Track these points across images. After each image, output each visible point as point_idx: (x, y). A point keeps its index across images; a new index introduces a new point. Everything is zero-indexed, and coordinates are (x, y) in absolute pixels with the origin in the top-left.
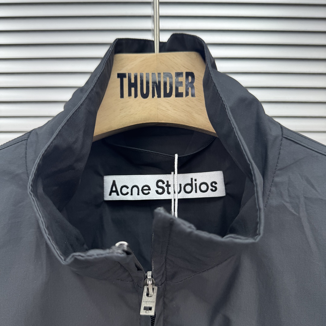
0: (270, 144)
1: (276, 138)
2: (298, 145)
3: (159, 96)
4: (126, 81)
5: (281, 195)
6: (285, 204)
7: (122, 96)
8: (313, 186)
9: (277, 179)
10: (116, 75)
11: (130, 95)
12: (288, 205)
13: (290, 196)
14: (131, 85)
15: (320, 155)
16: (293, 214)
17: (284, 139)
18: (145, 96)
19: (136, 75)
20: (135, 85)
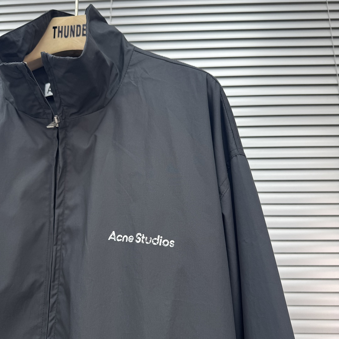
0: (125, 53)
1: (129, 51)
2: (141, 54)
3: (74, 36)
4: (57, 30)
5: (130, 77)
6: (131, 81)
7: (54, 37)
8: (147, 73)
9: (128, 71)
10: (52, 28)
11: (58, 36)
12: (133, 82)
13: (134, 78)
14: (59, 32)
15: (152, 58)
16: (135, 86)
17: (134, 51)
18: (66, 37)
19: (62, 27)
20: (61, 32)
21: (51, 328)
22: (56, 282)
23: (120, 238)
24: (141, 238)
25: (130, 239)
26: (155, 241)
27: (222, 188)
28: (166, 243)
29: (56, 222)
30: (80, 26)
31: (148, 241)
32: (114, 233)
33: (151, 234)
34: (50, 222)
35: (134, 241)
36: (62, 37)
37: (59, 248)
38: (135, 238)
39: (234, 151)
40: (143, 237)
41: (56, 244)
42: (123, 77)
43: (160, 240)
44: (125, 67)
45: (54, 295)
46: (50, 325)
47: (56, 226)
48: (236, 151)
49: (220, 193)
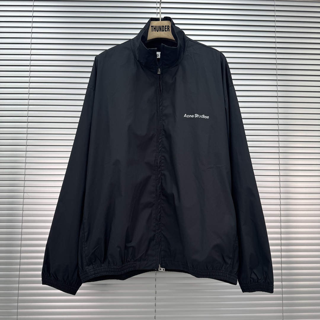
1: (187, 40)
3: (161, 31)
4: (153, 27)
5: (188, 52)
6: (189, 54)
7: (152, 31)
8: (195, 51)
10: (151, 26)
11: (154, 31)
13: (190, 52)
14: (154, 29)
15: (197, 44)
16: (190, 56)
17: (189, 40)
18: (158, 31)
19: (155, 26)
20: (155, 29)
21: (160, 150)
22: (161, 134)
23: (188, 116)
24: (197, 116)
25: (193, 116)
26: (202, 117)
27: (226, 98)
28: (206, 117)
29: (160, 112)
30: (164, 26)
31: (200, 116)
32: (186, 115)
33: (201, 114)
34: (157, 112)
35: (194, 117)
36: (155, 31)
37: (161, 122)
38: (194, 116)
39: (230, 85)
40: (198, 115)
41: (160, 120)
42: (185, 52)
43: (204, 116)
44: (186, 48)
45: (160, 139)
46: (160, 149)
47: (160, 114)
48: (231, 84)
49: (225, 101)
